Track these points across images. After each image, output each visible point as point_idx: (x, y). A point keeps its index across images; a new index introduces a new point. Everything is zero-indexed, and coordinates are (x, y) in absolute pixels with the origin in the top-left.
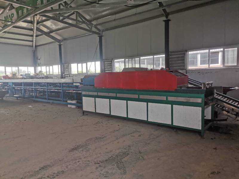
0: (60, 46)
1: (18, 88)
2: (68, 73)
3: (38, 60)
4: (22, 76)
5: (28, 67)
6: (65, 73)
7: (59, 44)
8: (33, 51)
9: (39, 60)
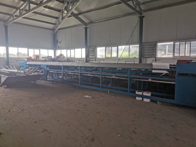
0: (86, 29)
1: (55, 71)
2: (94, 57)
3: (58, 44)
4: (44, 59)
5: (49, 50)
6: (90, 57)
7: (85, 27)
8: (54, 34)
9: (60, 43)
